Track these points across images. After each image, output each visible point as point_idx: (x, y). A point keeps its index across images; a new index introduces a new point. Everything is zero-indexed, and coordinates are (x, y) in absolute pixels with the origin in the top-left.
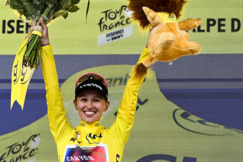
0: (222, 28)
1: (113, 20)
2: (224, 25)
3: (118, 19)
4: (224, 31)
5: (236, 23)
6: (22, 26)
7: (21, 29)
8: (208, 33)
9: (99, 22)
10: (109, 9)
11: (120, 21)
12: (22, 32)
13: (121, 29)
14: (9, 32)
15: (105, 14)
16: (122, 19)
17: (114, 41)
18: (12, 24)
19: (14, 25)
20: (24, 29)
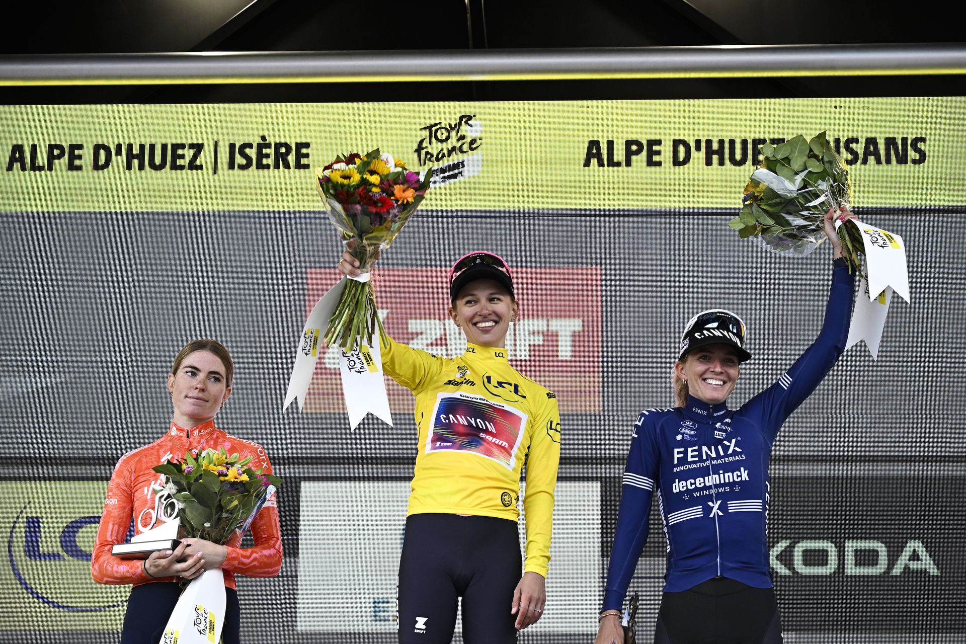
0: (656, 158)
1: (445, 144)
2: (658, 153)
3: (453, 142)
4: (659, 164)
5: (682, 149)
6: (268, 156)
7: (265, 161)
8: (628, 168)
9: (416, 147)
10: (437, 122)
11: (458, 145)
12: (267, 167)
13: (460, 160)
14: (241, 167)
15: (427, 131)
16: (462, 142)
17: (445, 183)
18: (248, 151)
19: (252, 153)
20: (270, 161)
